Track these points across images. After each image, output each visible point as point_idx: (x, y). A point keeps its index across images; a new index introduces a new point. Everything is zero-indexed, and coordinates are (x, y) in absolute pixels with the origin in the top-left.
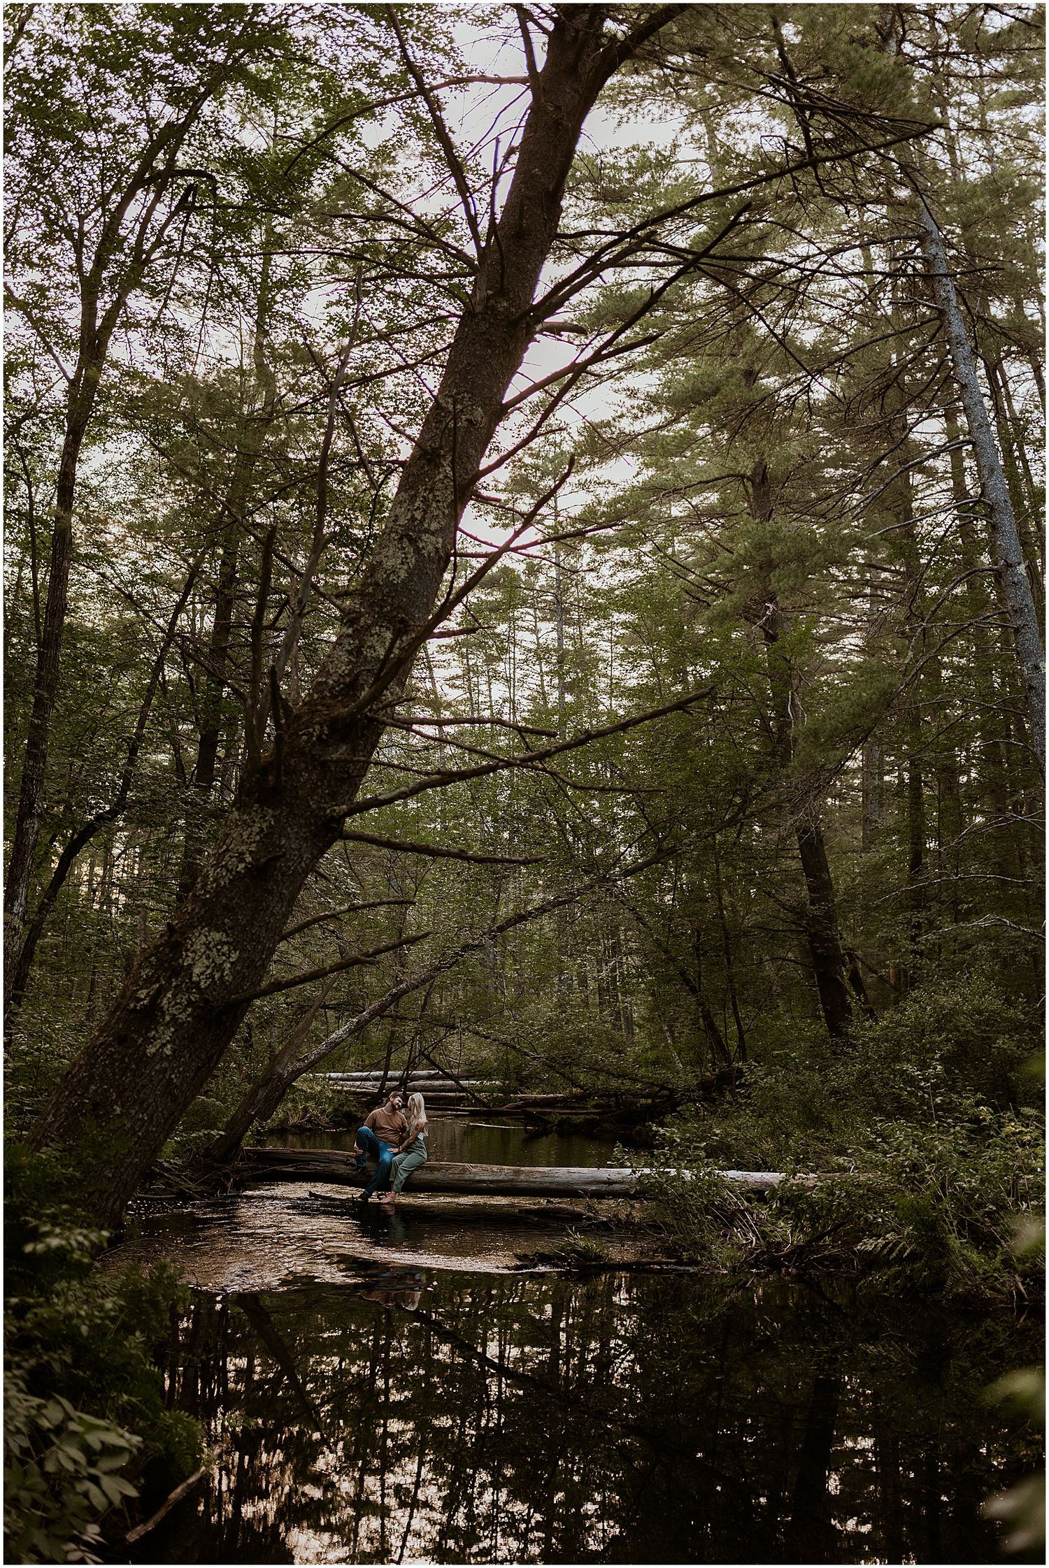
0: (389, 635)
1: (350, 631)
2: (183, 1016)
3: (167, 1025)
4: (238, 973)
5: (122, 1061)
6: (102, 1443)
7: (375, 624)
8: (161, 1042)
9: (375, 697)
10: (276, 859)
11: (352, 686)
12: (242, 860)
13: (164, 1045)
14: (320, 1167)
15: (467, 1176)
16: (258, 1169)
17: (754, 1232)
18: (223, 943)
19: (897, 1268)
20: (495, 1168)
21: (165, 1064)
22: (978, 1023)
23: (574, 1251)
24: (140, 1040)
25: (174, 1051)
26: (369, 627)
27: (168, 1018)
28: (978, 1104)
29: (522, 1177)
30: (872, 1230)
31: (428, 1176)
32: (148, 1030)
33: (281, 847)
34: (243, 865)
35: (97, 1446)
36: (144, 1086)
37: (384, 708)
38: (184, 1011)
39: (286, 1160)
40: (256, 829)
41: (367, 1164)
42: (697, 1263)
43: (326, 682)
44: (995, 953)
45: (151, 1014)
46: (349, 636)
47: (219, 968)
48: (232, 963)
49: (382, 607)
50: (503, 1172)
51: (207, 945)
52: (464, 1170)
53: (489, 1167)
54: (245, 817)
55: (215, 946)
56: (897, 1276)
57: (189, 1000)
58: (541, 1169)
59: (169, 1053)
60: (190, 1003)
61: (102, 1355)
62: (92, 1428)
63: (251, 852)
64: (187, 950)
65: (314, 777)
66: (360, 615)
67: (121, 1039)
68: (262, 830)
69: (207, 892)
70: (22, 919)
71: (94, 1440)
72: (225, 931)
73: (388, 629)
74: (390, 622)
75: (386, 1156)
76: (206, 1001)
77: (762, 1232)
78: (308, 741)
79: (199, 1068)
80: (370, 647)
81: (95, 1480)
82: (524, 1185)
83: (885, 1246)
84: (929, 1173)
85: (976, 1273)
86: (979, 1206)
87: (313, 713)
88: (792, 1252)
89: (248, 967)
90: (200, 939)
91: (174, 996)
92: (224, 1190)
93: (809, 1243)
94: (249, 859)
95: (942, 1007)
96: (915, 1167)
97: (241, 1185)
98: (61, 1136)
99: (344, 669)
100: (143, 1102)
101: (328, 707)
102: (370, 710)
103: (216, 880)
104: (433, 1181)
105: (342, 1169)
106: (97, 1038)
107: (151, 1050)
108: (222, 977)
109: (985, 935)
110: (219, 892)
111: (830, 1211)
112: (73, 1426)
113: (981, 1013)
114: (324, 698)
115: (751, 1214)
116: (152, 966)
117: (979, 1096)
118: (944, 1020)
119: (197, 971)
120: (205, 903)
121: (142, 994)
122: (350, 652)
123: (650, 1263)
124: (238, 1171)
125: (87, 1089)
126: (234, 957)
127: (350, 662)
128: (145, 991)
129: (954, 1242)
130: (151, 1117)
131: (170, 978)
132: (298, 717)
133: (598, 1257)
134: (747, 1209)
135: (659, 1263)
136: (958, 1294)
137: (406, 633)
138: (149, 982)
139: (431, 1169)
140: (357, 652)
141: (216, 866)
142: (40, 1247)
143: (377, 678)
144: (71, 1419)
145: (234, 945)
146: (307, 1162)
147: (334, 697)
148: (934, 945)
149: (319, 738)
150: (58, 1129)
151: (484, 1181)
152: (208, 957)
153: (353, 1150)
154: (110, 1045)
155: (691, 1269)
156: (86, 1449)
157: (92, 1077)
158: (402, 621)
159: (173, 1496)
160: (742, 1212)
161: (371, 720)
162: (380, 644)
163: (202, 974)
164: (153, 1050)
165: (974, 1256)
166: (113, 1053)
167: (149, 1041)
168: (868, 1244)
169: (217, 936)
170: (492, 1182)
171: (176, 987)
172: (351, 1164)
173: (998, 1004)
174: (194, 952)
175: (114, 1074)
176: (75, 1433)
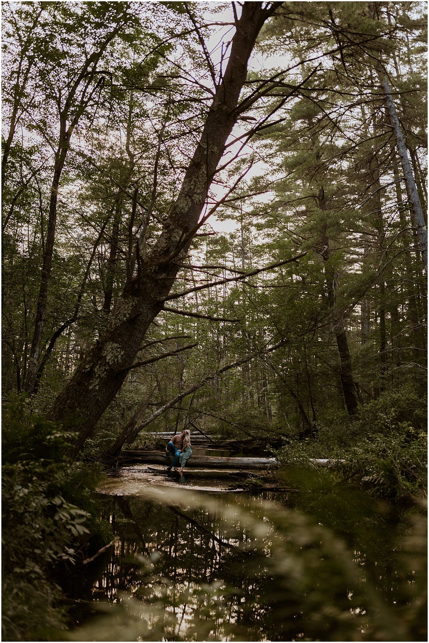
0: (181, 232)
1: (166, 231)
2: (103, 375)
3: (97, 378)
4: (124, 359)
5: (80, 392)
6: (76, 513)
7: (176, 228)
8: (95, 385)
9: (176, 255)
10: (138, 316)
11: (167, 252)
12: (125, 316)
13: (95, 386)
14: (152, 458)
15: (209, 461)
16: (128, 458)
17: (321, 478)
18: (118, 348)
19: (377, 488)
20: (220, 458)
21: (96, 393)
22: (408, 404)
23: (251, 483)
24: (86, 384)
25: (99, 388)
26: (173, 229)
27: (97, 376)
28: (409, 425)
29: (230, 461)
30: (367, 473)
31: (193, 461)
32: (90, 380)
33: (140, 312)
34: (125, 319)
35: (74, 514)
36: (88, 401)
37: (180, 260)
38: (103, 373)
39: (139, 456)
40: (130, 305)
41: (170, 456)
42: (299, 488)
43: (157, 250)
44: (414, 378)
45: (91, 374)
46: (166, 233)
47: (117, 357)
48: (122, 356)
49: (178, 222)
50: (223, 459)
51: (112, 348)
52: (208, 458)
53: (217, 457)
54: (126, 300)
55: (115, 349)
56: (378, 490)
57: (105, 369)
58: (237, 458)
59: (97, 389)
60: (105, 370)
61: (73, 496)
62: (72, 508)
63: (129, 314)
64: (104, 350)
65: (153, 285)
66: (170, 225)
67: (79, 384)
68: (133, 305)
69: (112, 328)
70: (37, 360)
71: (73, 512)
72: (119, 343)
73: (181, 230)
74: (181, 227)
75: (178, 453)
76: (112, 370)
77: (324, 478)
78: (150, 272)
79: (109, 396)
80: (174, 237)
81: (74, 526)
82: (231, 464)
83: (372, 479)
84: (389, 453)
85: (408, 489)
86: (410, 465)
87: (152, 261)
88: (336, 485)
89: (128, 357)
90: (109, 346)
91: (100, 367)
92: (115, 466)
93: (343, 481)
94: (128, 316)
95: (394, 399)
96: (384, 451)
97: (121, 465)
98: (56, 419)
99: (164, 245)
100: (88, 407)
101: (158, 259)
102: (174, 261)
103: (115, 324)
104: (195, 463)
105: (160, 458)
106: (70, 383)
107: (91, 387)
108: (118, 360)
109: (410, 371)
110: (116, 329)
111: (351, 468)
112: (65, 506)
113: (409, 400)
114: (156, 256)
115: (320, 472)
116: (91, 356)
117: (409, 422)
118: (395, 403)
119: (108, 358)
120: (111, 332)
121: (87, 366)
122: (166, 239)
123: (281, 488)
124: (120, 459)
125: (66, 402)
126: (122, 353)
127: (166, 243)
128: (88, 366)
129: (400, 478)
130: (91, 413)
131: (98, 360)
132: (147, 263)
133: (260, 486)
134: (318, 470)
135: (284, 488)
136: (401, 497)
137: (188, 232)
138: (89, 362)
139: (195, 458)
140: (169, 238)
141: (115, 319)
142: (52, 437)
143: (176, 248)
144: (64, 504)
145: (122, 349)
146: (147, 456)
147: (160, 255)
148: (390, 375)
149: (155, 270)
150: (55, 417)
151: (215, 463)
152: (112, 353)
153: (165, 451)
154: (75, 386)
155: (297, 490)
156: (71, 515)
157: (68, 398)
158: (186, 227)
159: (100, 551)
160: (316, 470)
161: (174, 265)
162: (178, 236)
163: (110, 359)
164: (91, 388)
165: (408, 484)
166: (76, 389)
167: (90, 384)
168: (366, 479)
169: (116, 345)
170: (218, 463)
171: (100, 364)
172: (164, 457)
173: (416, 397)
174: (107, 351)
175: (77, 396)
176: (65, 508)
